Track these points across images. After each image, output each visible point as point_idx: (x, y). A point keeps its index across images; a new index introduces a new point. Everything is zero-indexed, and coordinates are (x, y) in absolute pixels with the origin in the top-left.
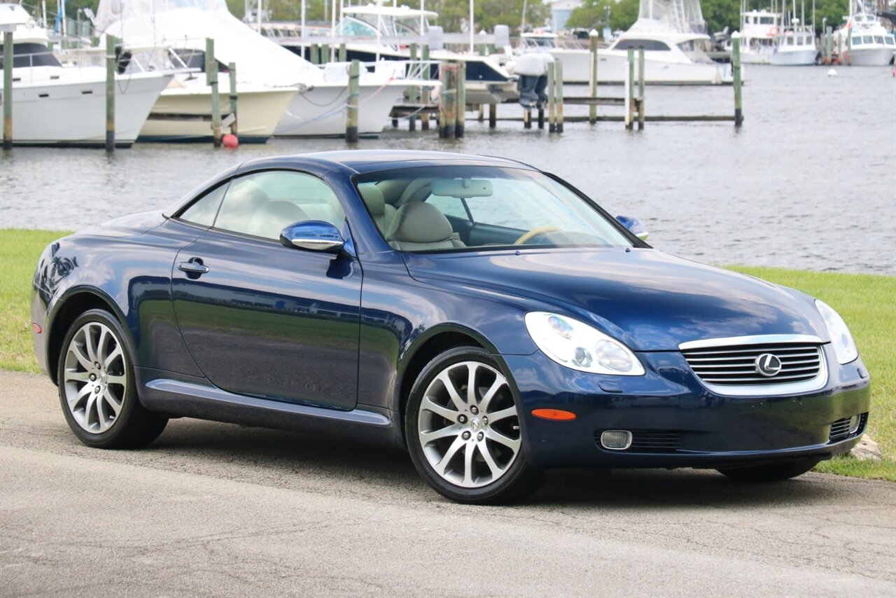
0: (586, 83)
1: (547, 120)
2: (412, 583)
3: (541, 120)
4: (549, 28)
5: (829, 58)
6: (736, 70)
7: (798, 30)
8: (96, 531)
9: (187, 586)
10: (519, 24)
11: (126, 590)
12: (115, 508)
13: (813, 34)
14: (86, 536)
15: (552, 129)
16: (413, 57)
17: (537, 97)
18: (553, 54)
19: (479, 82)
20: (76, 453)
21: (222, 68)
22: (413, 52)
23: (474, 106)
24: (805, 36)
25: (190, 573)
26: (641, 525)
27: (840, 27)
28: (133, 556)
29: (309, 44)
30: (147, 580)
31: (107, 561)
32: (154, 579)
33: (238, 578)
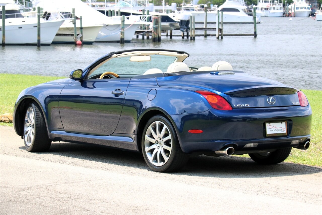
0: (203, 23)
1: (190, 36)
2: (119, 201)
3: (188, 36)
4: (192, 4)
5: (287, 14)
6: (254, 18)
7: (277, 5)
8: (8, 182)
9: (38, 202)
10: (181, 3)
11: (16, 204)
12: (16, 174)
13: (282, 6)
14: (4, 184)
15: (191, 39)
16: (144, 14)
17: (186, 28)
18: (192, 13)
19: (166, 23)
20: (6, 154)
21: (77, 18)
22: (144, 12)
23: (164, 31)
24: (279, 7)
25: (40, 197)
26: (203, 179)
27: (291, 4)
28: (20, 191)
29: (108, 10)
30: (24, 200)
31: (10, 193)
32: (26, 200)
33: (57, 199)
